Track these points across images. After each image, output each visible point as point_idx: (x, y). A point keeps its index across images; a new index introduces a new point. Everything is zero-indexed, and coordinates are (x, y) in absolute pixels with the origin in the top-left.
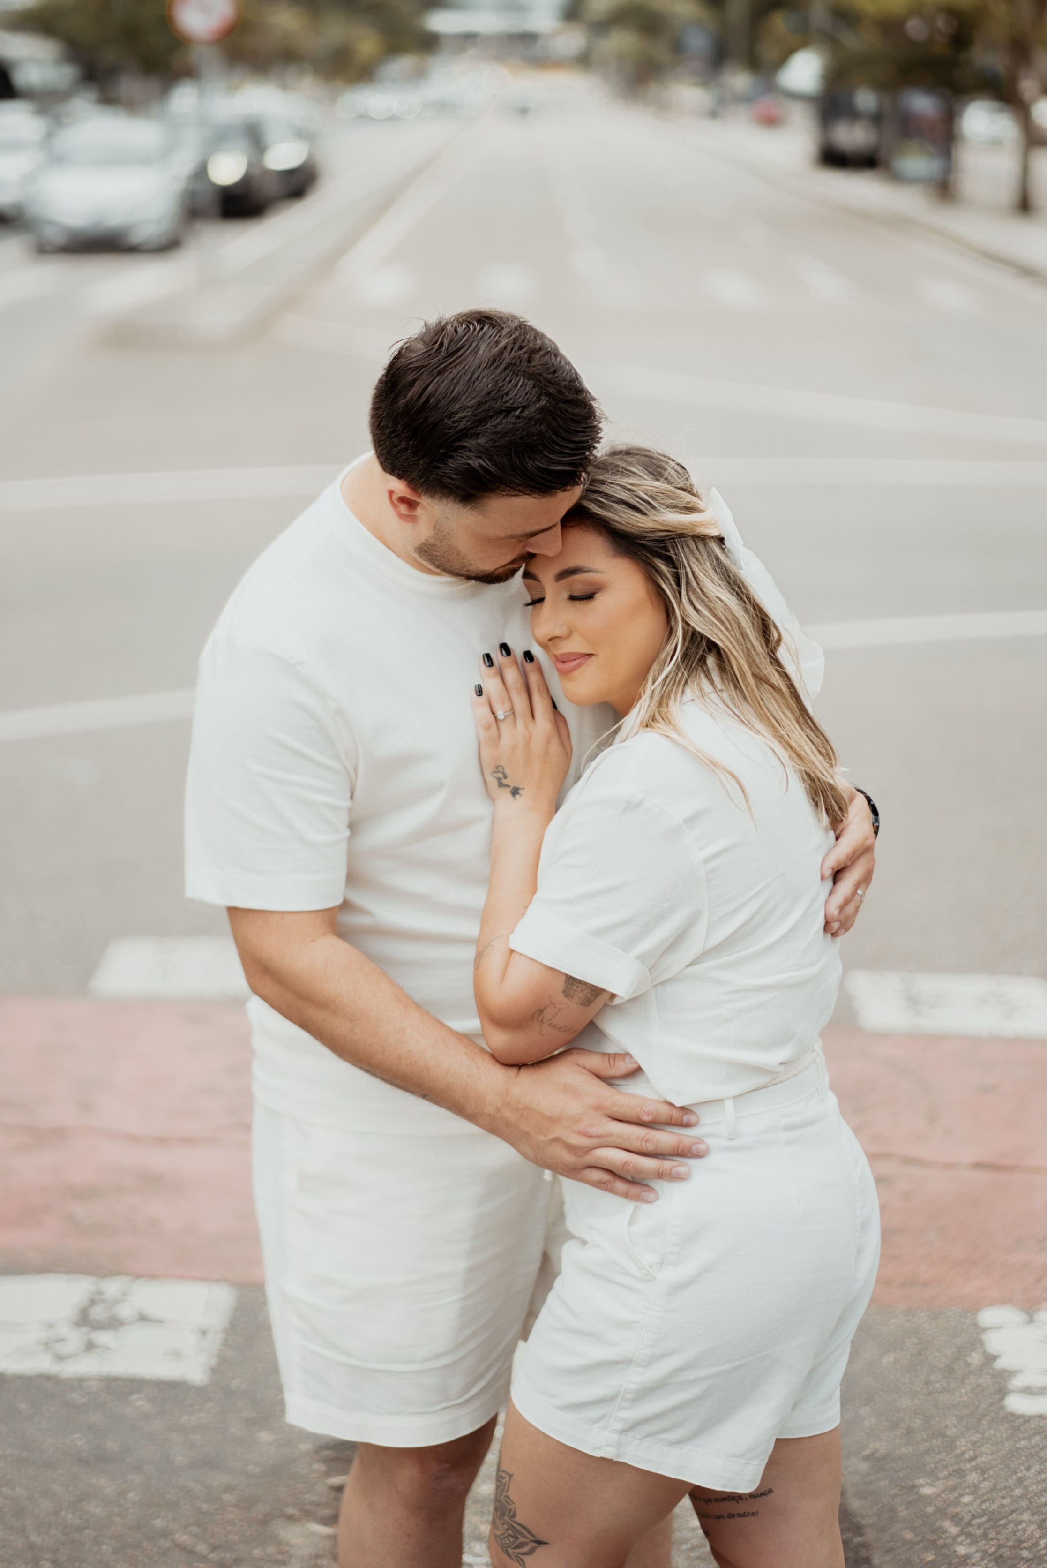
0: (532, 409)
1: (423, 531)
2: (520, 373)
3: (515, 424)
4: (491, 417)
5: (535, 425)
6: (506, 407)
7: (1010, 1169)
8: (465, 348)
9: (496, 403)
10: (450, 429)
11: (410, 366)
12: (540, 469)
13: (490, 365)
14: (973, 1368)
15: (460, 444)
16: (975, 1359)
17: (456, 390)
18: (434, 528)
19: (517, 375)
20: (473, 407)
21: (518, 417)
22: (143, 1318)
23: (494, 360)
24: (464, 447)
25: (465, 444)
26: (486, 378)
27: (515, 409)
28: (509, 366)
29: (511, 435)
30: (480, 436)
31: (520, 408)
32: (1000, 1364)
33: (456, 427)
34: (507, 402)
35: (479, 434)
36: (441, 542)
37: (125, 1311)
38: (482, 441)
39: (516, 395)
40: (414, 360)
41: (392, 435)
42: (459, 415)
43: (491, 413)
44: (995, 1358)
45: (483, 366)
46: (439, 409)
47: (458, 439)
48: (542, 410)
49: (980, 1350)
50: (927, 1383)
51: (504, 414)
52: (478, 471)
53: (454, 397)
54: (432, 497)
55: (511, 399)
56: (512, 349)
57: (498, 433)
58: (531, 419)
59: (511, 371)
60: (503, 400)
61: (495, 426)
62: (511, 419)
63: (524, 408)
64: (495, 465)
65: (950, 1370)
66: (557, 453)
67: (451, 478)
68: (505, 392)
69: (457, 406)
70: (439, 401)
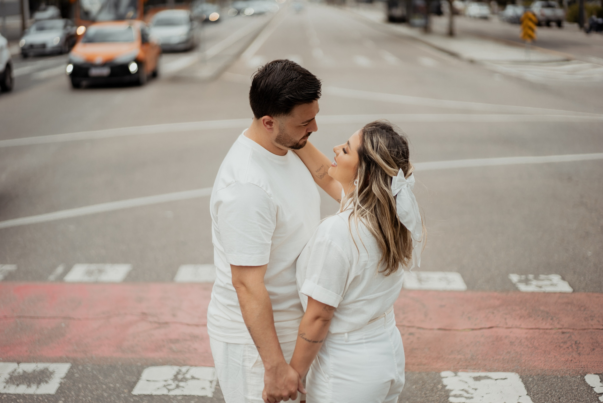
0: (299, 78)
1: (276, 132)
2: (292, 70)
3: (295, 82)
4: (288, 82)
5: (301, 82)
6: (291, 79)
7: (450, 330)
8: (273, 68)
9: (288, 78)
10: (277, 89)
11: (259, 78)
12: (306, 94)
13: (282, 70)
14: (439, 389)
15: (281, 93)
16: (440, 386)
17: (275, 78)
18: (279, 129)
19: (291, 70)
20: (281, 81)
21: (295, 81)
22: (193, 378)
23: (283, 68)
24: (282, 93)
25: (282, 92)
26: (282, 73)
27: (294, 79)
28: (288, 69)
29: (295, 86)
30: (286, 89)
31: (295, 78)
32: (447, 388)
33: (278, 88)
34: (291, 77)
35: (285, 88)
36: (282, 134)
37: (188, 376)
38: (287, 90)
39: (293, 75)
40: (259, 76)
41: (259, 101)
42: (278, 84)
43: (287, 81)
44: (446, 386)
45: (280, 70)
46: (272, 85)
47: (279, 92)
48: (301, 78)
49: (441, 384)
50: (425, 394)
51: (291, 81)
52: (288, 99)
53: (275, 80)
54: (276, 116)
55: (291, 76)
56: (287, 64)
57: (291, 86)
58: (299, 80)
59: (289, 70)
60: (290, 77)
61: (290, 85)
62: (294, 81)
63: (296, 78)
64: (293, 95)
65: (432, 390)
66: (310, 89)
67: (281, 105)
68: (289, 75)
69: (277, 82)
70: (270, 83)
